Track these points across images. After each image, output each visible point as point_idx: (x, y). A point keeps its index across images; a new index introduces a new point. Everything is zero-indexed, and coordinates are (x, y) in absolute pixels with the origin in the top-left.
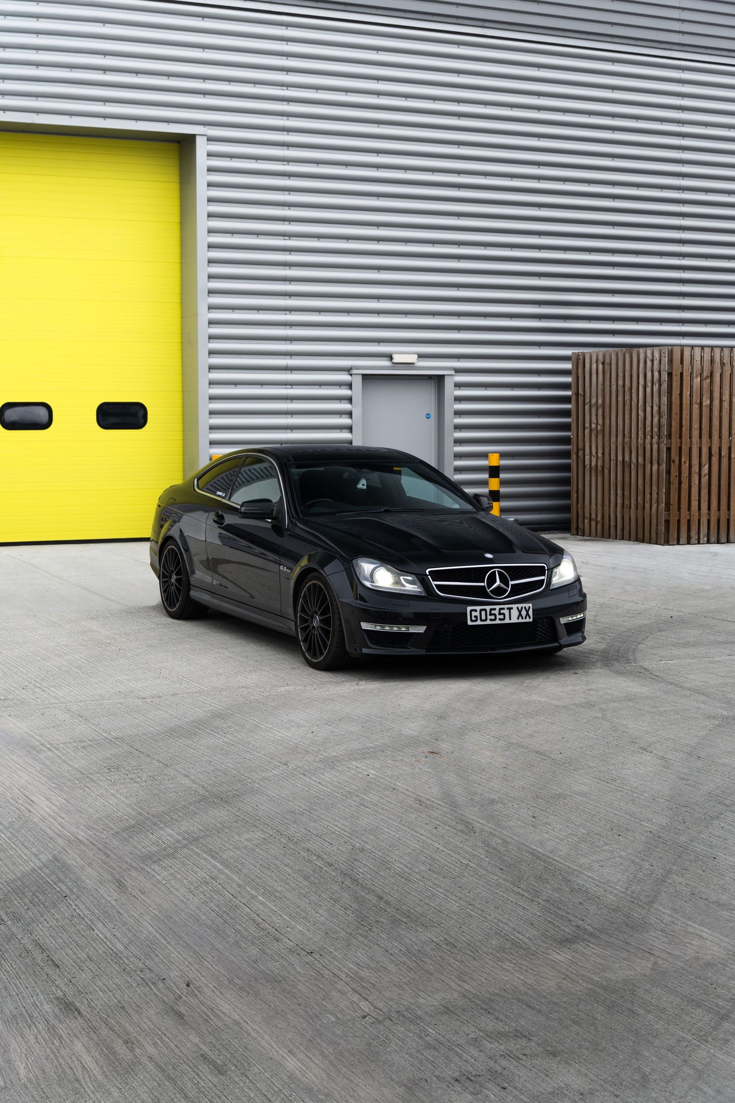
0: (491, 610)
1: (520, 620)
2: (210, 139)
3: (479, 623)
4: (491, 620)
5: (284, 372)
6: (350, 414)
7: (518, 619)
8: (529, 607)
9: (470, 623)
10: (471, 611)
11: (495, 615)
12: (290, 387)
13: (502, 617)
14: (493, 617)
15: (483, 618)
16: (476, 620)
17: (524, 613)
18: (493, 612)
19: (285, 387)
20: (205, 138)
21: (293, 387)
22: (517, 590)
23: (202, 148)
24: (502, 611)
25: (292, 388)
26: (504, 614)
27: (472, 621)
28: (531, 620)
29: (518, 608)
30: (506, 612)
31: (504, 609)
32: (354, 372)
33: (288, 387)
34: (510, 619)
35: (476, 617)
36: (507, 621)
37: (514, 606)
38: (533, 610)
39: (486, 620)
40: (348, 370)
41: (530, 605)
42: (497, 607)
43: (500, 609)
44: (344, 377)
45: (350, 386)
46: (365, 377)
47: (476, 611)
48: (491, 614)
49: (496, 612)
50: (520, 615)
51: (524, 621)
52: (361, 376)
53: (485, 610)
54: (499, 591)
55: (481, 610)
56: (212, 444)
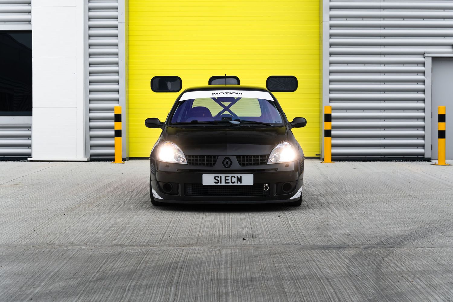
5: (380, 56)
6: (423, 82)
12: (383, 65)
19: (380, 65)
21: (386, 65)
25: (384, 66)
32: (426, 55)
33: (381, 65)
40: (423, 54)
44: (420, 59)
45: (423, 64)
46: (434, 58)
52: (431, 58)
56: (331, 100)
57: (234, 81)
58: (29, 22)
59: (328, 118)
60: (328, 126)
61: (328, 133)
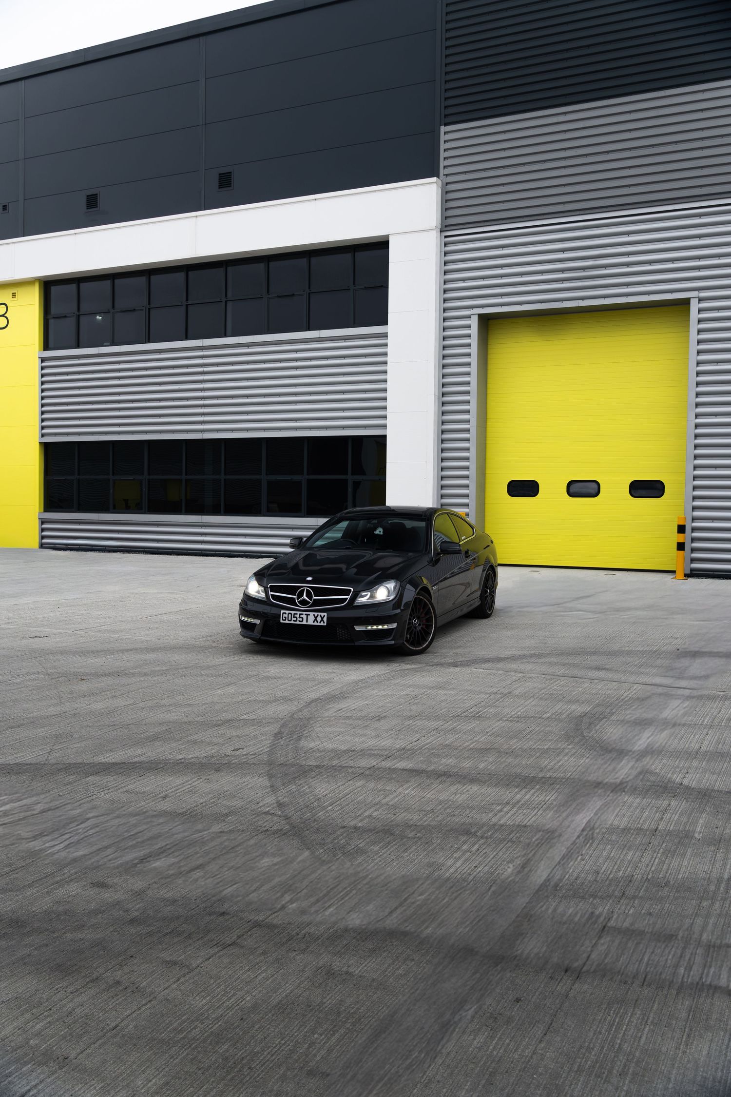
0: (294, 614)
1: (316, 623)
2: (701, 300)
3: (287, 622)
4: (294, 621)
7: (314, 622)
8: (324, 616)
9: (282, 621)
10: (283, 613)
11: (296, 617)
13: (301, 619)
14: (295, 619)
15: (290, 619)
16: (285, 620)
17: (319, 619)
18: (295, 616)
20: (697, 299)
22: (316, 603)
23: (694, 306)
24: (301, 616)
26: (302, 618)
27: (283, 620)
28: (325, 624)
29: (314, 615)
30: (305, 617)
31: (303, 614)
34: (307, 622)
35: (285, 617)
36: (304, 623)
37: (312, 614)
38: (327, 617)
39: (291, 620)
41: (326, 614)
42: (299, 613)
43: (300, 614)
47: (286, 613)
48: (294, 617)
49: (298, 616)
50: (316, 619)
51: (319, 624)
53: (291, 614)
54: (303, 602)
55: (289, 614)
56: (694, 508)
57: (595, 486)
58: (384, 426)
59: (681, 529)
60: (681, 538)
61: (681, 546)
